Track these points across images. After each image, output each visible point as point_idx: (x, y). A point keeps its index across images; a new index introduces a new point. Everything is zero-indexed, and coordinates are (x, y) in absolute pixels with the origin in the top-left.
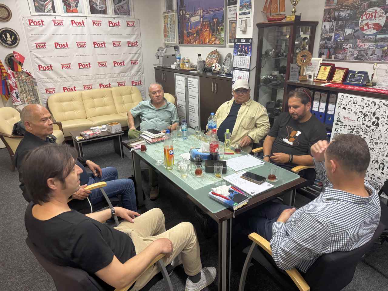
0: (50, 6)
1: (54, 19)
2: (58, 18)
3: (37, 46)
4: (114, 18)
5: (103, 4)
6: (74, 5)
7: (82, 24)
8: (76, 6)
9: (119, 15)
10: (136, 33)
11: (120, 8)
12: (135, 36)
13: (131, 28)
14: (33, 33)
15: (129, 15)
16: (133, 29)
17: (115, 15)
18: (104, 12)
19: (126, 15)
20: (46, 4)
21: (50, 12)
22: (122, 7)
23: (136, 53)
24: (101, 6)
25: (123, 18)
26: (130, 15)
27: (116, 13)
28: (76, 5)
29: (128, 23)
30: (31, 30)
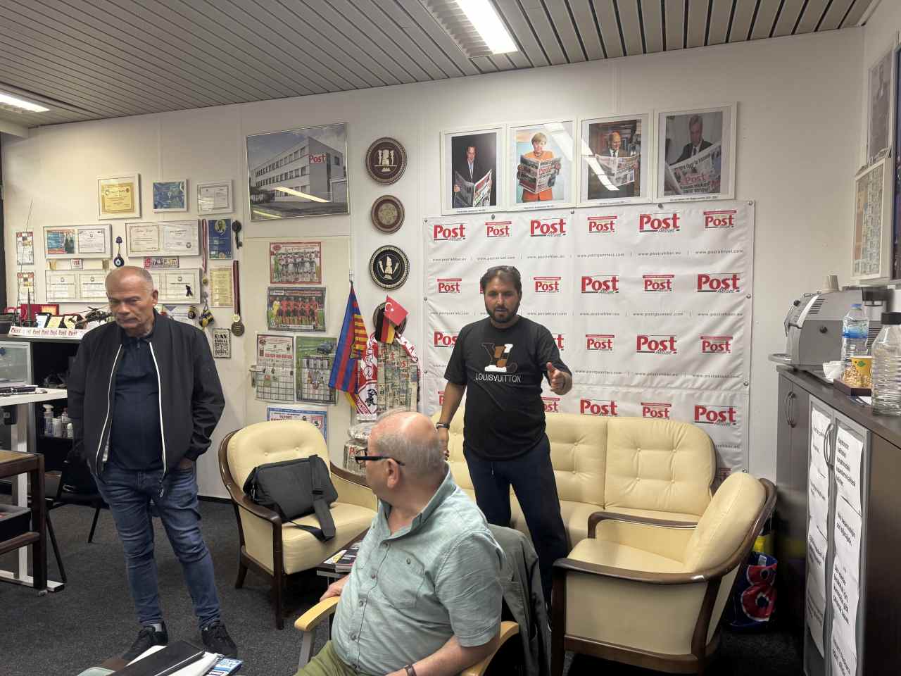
0: (485, 190)
1: (490, 220)
2: (499, 218)
3: (441, 286)
4: (660, 206)
5: (630, 169)
6: (545, 180)
7: (557, 228)
8: (551, 183)
9: (678, 193)
10: (737, 247)
11: (685, 174)
12: (730, 257)
13: (720, 231)
14: (439, 255)
15: (717, 190)
16: (725, 236)
17: (665, 195)
18: (631, 190)
19: (705, 191)
20: (478, 185)
21: (483, 205)
22: (694, 171)
23: (727, 314)
24: (622, 175)
25: (693, 201)
26: (719, 192)
27: (669, 188)
28: (550, 180)
29: (708, 218)
30: (435, 250)
